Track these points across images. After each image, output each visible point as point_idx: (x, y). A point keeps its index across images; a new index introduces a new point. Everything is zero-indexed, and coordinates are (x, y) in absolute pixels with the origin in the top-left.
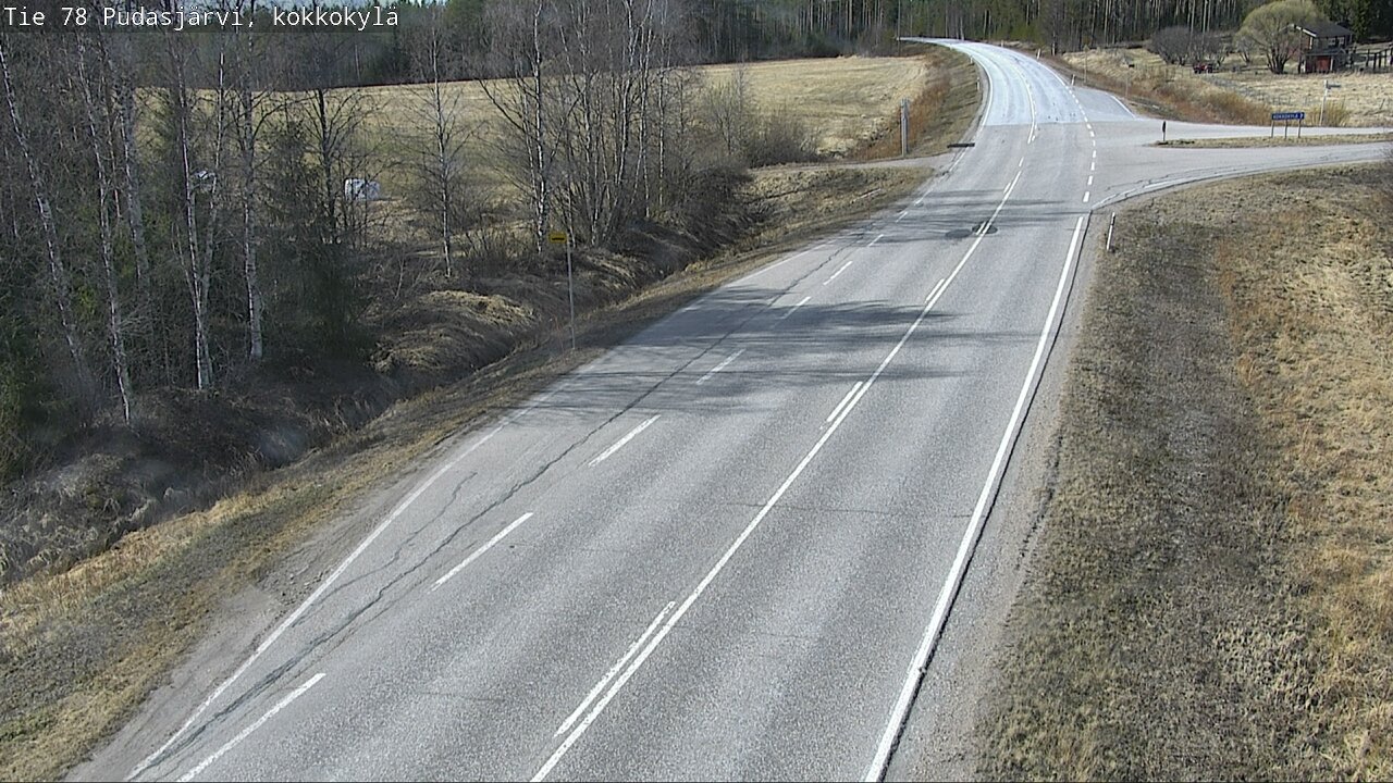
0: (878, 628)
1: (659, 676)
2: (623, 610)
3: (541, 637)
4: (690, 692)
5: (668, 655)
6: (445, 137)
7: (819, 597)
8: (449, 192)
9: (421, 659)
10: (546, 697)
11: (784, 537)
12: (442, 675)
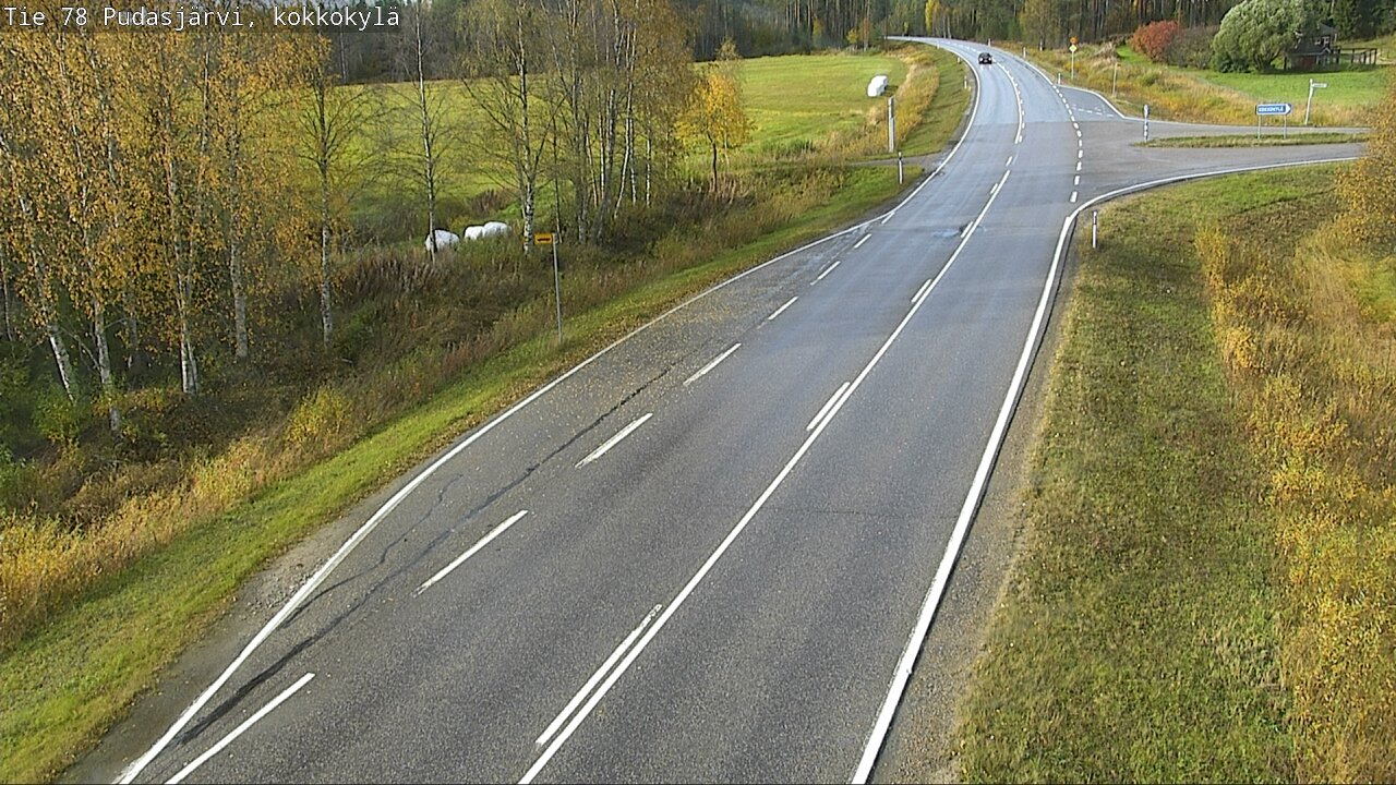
0: (865, 630)
1: (645, 678)
2: (609, 613)
3: (527, 641)
4: (676, 695)
5: (655, 658)
6: (430, 136)
7: (806, 599)
8: (435, 191)
9: (408, 662)
10: (532, 700)
11: (771, 538)
12: (427, 678)
